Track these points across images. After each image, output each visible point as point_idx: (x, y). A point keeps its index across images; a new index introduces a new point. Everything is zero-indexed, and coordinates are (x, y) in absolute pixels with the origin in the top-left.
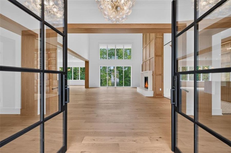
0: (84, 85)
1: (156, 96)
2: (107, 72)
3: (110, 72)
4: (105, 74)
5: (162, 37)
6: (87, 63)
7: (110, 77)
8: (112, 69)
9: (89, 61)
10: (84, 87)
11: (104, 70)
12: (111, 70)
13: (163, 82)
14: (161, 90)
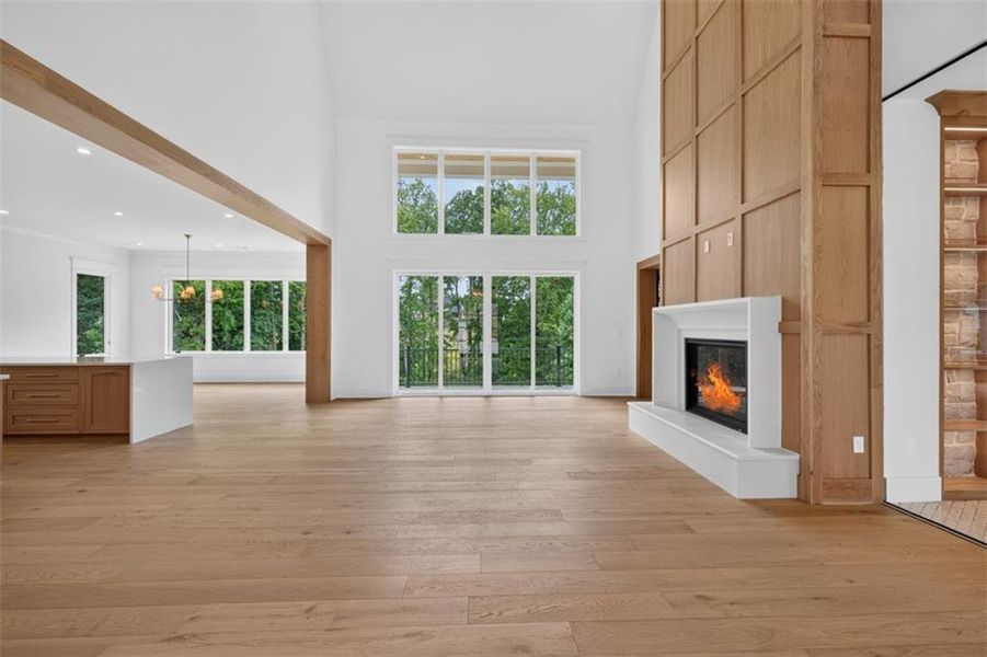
0: (304, 380)
1: (827, 497)
2: (441, 310)
3: (455, 309)
4: (432, 316)
5: (866, 29)
6: (318, 250)
7: (452, 332)
8: (462, 296)
9: (330, 241)
10: (303, 390)
11: (428, 301)
12: (456, 301)
13: (880, 386)
14: (859, 444)
